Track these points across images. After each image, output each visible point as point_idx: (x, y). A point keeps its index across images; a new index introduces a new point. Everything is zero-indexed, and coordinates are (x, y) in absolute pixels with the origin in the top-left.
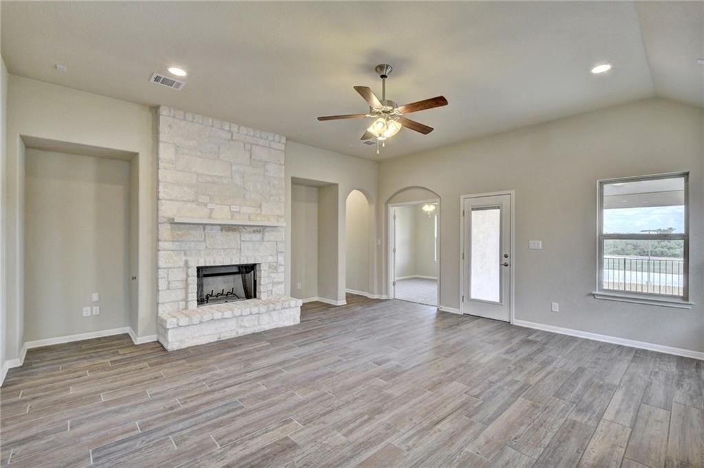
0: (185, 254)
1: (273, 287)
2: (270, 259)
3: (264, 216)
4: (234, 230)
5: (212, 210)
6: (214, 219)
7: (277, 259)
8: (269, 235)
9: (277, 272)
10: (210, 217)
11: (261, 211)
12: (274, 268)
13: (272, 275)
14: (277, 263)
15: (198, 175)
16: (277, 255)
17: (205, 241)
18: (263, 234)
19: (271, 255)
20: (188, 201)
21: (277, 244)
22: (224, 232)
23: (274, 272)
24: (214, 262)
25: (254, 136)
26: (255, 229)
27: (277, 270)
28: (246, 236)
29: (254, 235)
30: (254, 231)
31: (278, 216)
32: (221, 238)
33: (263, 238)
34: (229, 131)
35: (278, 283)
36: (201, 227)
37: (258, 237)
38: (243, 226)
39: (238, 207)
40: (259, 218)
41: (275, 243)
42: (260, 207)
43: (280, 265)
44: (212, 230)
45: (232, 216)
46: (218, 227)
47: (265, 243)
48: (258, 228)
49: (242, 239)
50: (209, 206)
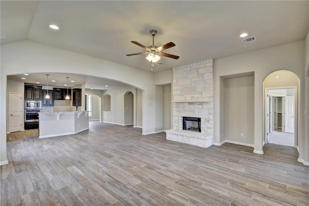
0: (179, 112)
1: (207, 129)
2: (206, 117)
3: (203, 98)
4: (192, 104)
5: (186, 97)
6: (187, 100)
7: (209, 117)
8: (205, 106)
9: (209, 123)
10: (185, 100)
11: (202, 95)
12: (208, 121)
13: (207, 124)
14: (209, 118)
15: (182, 86)
16: (209, 115)
17: (183, 108)
18: (203, 106)
19: (206, 115)
20: (179, 95)
21: (209, 110)
22: (189, 105)
23: (207, 123)
24: (190, 116)
25: (198, 65)
26: (200, 103)
27: (209, 122)
28: (196, 106)
29: (199, 106)
30: (199, 104)
31: (209, 97)
32: (188, 107)
33: (203, 107)
34: (190, 67)
35: (210, 128)
36: (183, 103)
37: (200, 106)
38: (195, 102)
39: (193, 95)
40: (201, 99)
41: (208, 109)
42: (202, 94)
43: (211, 120)
44: (186, 104)
45: (192, 99)
46: (187, 103)
47: (204, 109)
48: (201, 103)
49: (195, 107)
50: (185, 96)
